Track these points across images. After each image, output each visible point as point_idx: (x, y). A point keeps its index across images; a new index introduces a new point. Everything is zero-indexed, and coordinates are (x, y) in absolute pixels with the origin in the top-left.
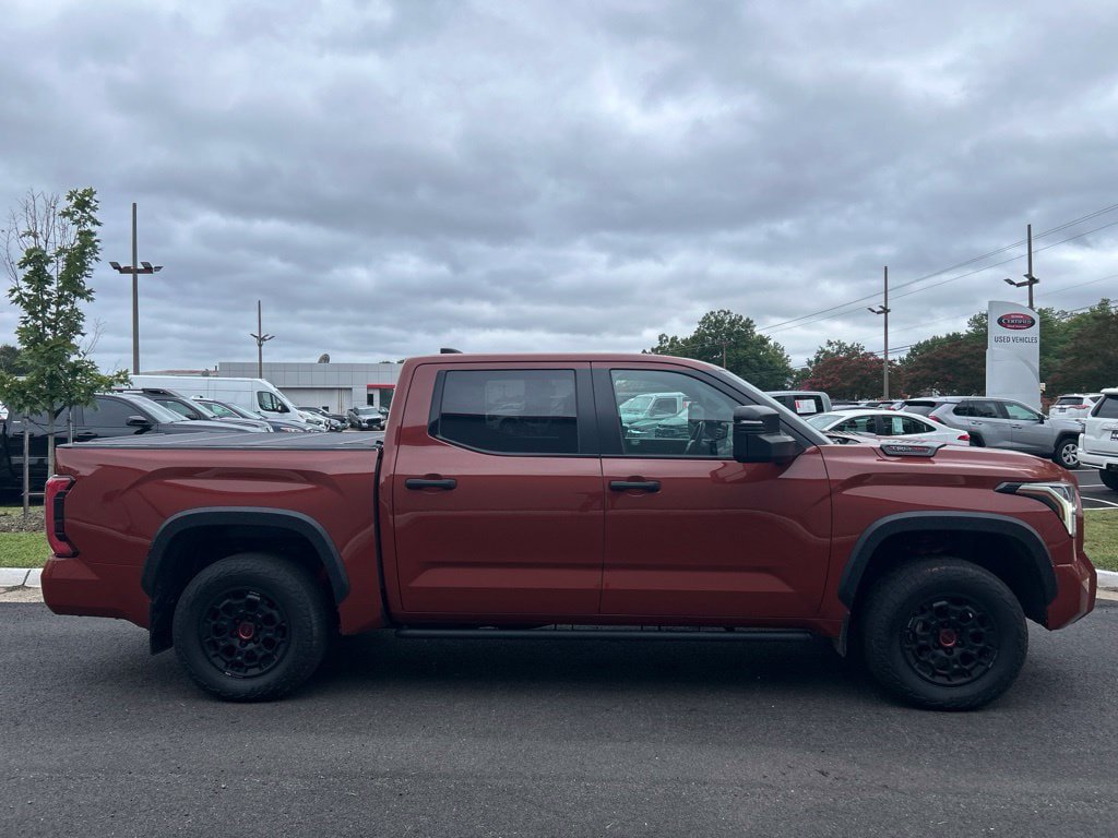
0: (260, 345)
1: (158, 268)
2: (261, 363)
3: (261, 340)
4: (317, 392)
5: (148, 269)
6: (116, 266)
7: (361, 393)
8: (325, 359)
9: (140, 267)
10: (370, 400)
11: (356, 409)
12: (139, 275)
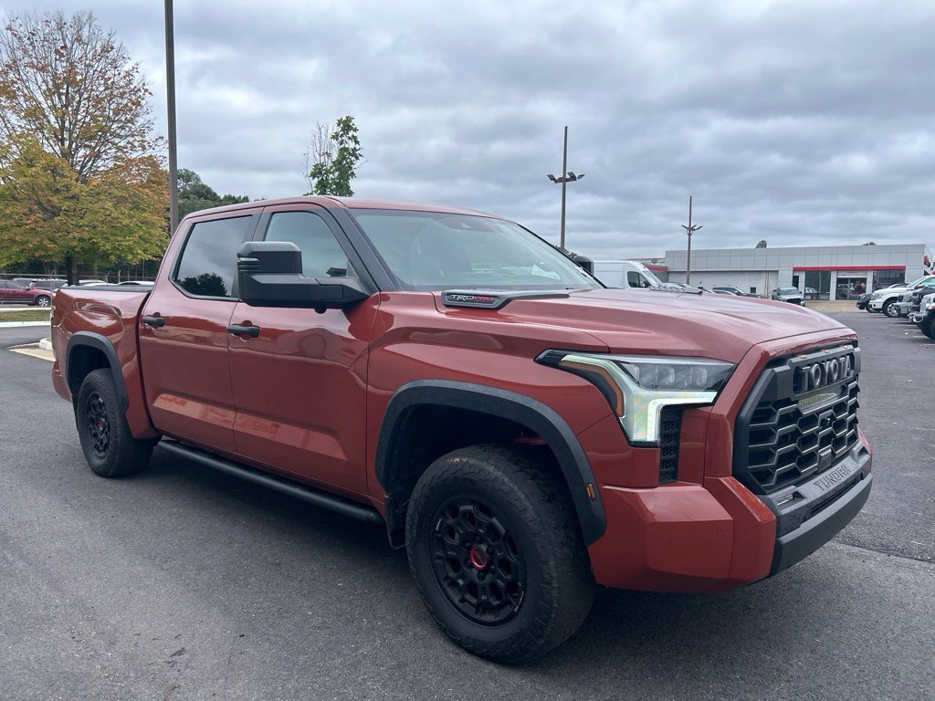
0: (690, 235)
1: (581, 176)
2: (689, 250)
3: (691, 229)
4: (747, 274)
5: (573, 178)
6: (552, 178)
7: (787, 275)
8: (763, 244)
9: (568, 176)
10: (795, 282)
11: (778, 289)
12: (567, 183)
